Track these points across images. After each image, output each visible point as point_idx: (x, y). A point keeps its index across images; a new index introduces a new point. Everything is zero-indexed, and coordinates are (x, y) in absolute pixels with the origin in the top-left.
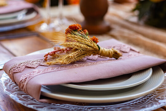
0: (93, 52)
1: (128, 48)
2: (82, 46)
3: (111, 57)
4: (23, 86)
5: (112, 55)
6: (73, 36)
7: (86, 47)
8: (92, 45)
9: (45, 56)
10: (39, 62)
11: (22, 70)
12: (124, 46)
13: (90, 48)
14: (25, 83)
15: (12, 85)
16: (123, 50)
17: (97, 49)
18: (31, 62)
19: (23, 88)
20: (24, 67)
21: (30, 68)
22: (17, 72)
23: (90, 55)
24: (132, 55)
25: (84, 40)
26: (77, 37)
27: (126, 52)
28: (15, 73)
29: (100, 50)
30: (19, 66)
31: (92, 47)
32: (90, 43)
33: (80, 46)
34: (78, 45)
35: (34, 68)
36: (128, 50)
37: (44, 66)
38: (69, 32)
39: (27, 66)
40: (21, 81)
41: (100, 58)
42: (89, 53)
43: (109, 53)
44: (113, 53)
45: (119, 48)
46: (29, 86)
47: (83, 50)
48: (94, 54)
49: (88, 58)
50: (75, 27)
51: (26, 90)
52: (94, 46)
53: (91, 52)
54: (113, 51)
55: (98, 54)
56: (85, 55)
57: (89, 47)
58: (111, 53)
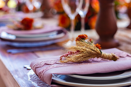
0: (96, 55)
1: (125, 54)
2: (87, 49)
3: (110, 60)
4: (41, 76)
5: (111, 58)
6: (81, 42)
7: (91, 51)
8: (95, 50)
9: (60, 58)
10: (56, 62)
11: (42, 66)
12: (123, 53)
13: (94, 52)
14: (43, 74)
15: (35, 77)
16: (121, 55)
17: (99, 53)
18: (49, 61)
19: (41, 77)
20: (44, 64)
21: (48, 64)
22: (39, 67)
23: (94, 57)
24: (127, 59)
25: (89, 46)
26: (84, 43)
27: (123, 57)
28: (37, 68)
29: (102, 54)
30: (41, 63)
31: (95, 51)
32: (93, 48)
33: (86, 50)
34: (84, 49)
35: (51, 65)
36: (125, 56)
37: (58, 64)
38: (78, 40)
39: (46, 63)
40: (40, 73)
41: (102, 61)
42: (93, 56)
43: (109, 56)
44: (112, 57)
45: (118, 54)
46: (44, 75)
47: (88, 53)
48: (97, 57)
49: (93, 60)
50: (82, 36)
51: (42, 78)
52: (97, 51)
53: (95, 55)
54: (112, 55)
55: (100, 57)
56: (90, 57)
57: (92, 51)
58: (110, 56)
